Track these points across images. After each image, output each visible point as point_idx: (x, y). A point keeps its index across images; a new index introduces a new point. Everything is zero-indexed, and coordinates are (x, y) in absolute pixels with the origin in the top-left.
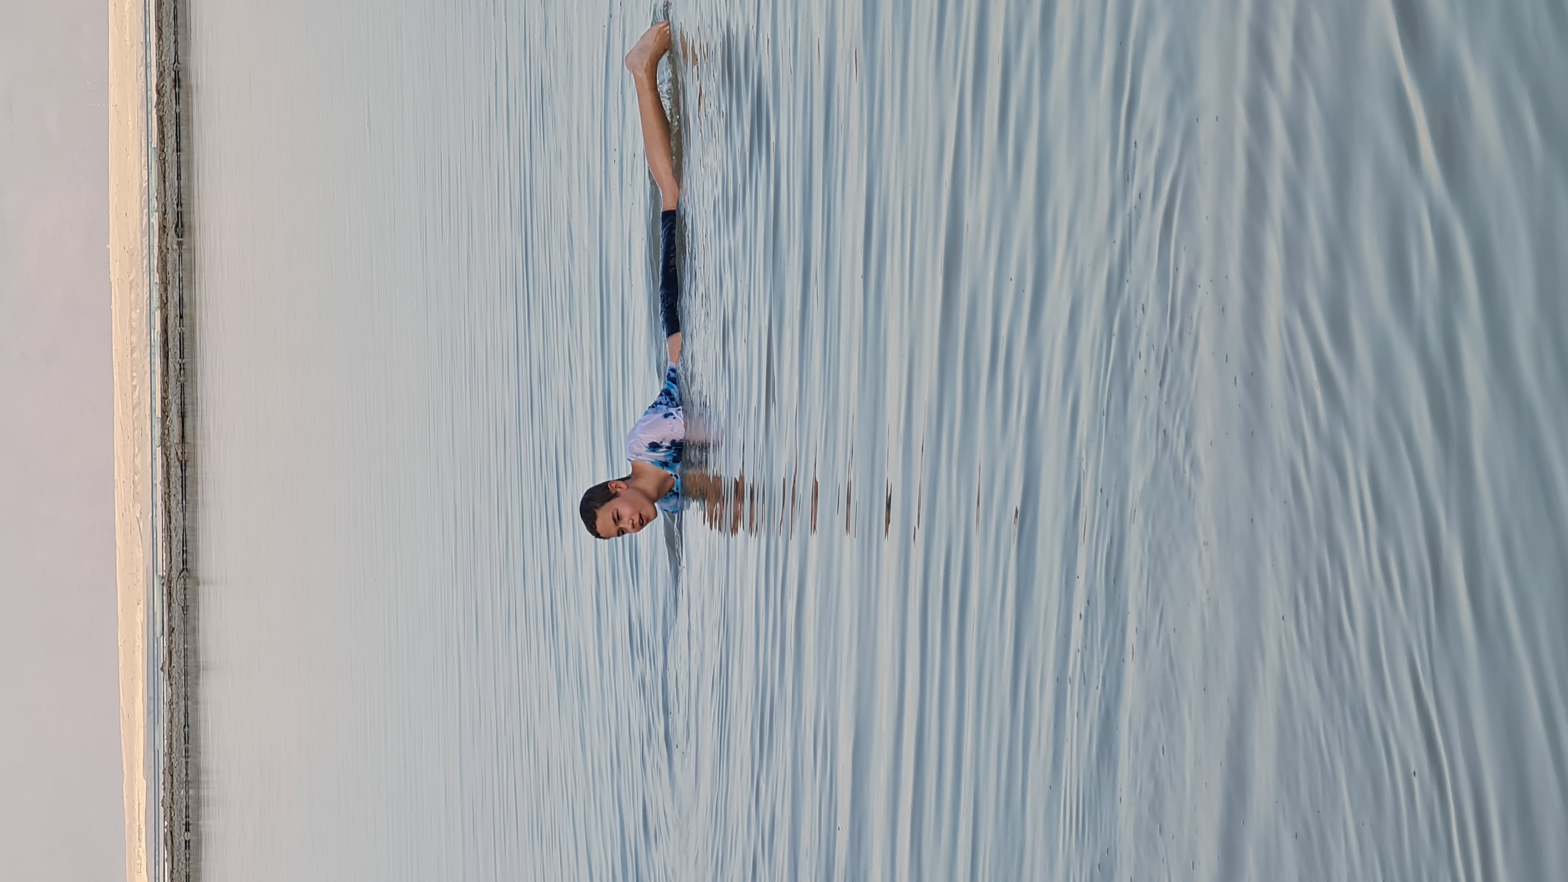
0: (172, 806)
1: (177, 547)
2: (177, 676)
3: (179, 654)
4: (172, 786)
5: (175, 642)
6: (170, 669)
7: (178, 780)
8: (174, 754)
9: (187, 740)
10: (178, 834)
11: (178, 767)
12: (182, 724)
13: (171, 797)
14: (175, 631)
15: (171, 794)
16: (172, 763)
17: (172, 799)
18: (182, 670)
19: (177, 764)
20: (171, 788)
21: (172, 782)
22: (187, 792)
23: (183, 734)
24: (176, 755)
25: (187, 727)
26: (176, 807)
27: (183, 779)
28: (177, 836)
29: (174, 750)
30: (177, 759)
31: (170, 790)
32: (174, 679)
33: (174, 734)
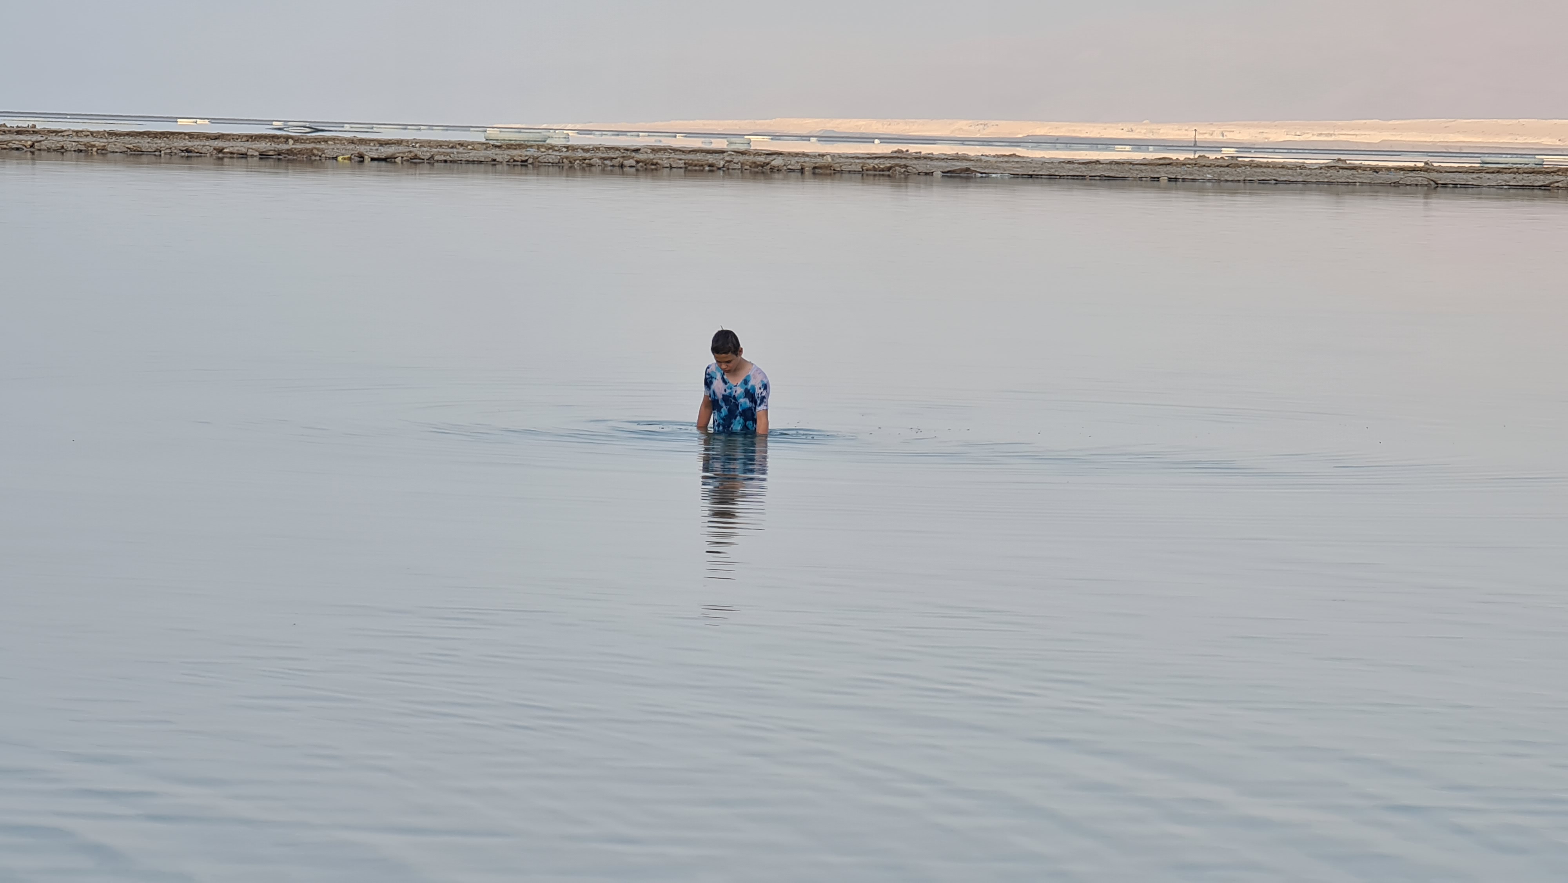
0: (1197, 165)
1: (1460, 178)
2: (1329, 174)
3: (1351, 177)
4: (1218, 166)
5: (1364, 174)
6: (1337, 168)
7: (1222, 173)
8: (1249, 169)
9: (1263, 182)
10: (1168, 170)
11: (1236, 172)
12: (1279, 177)
13: (1206, 165)
14: (1375, 174)
15: (1210, 165)
16: (1240, 167)
17: (1204, 166)
18: (1334, 179)
19: (1238, 172)
20: (1216, 165)
21: (1221, 166)
22: (1209, 180)
23: (1268, 179)
24: (1249, 171)
25: (1275, 182)
26: (1196, 170)
27: (1223, 177)
28: (1165, 170)
29: (1254, 169)
30: (1244, 172)
31: (1214, 164)
32: (1326, 172)
33: (1270, 170)
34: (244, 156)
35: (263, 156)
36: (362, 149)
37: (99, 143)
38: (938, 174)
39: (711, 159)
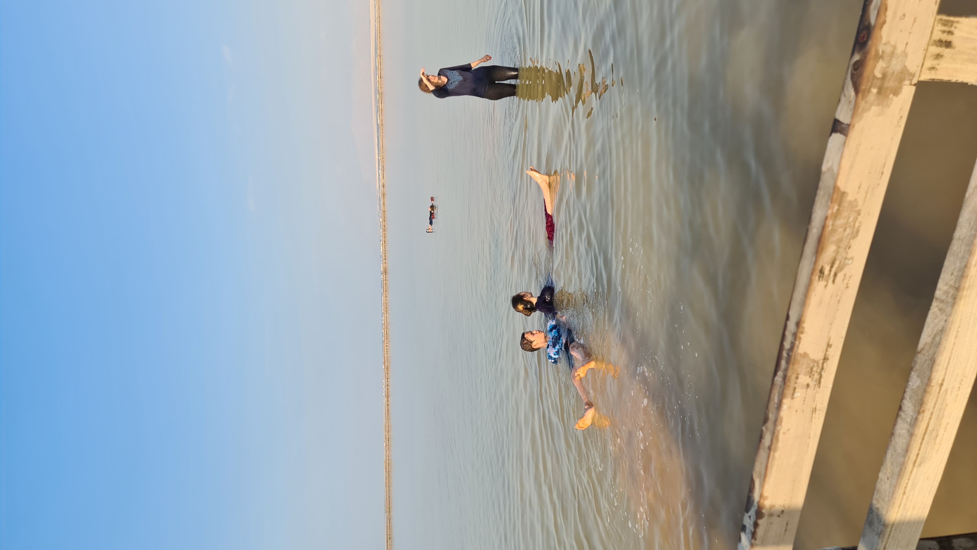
34: (385, 277)
35: (385, 275)
36: (384, 263)
37: (385, 295)
38: (384, 189)
39: (383, 218)
